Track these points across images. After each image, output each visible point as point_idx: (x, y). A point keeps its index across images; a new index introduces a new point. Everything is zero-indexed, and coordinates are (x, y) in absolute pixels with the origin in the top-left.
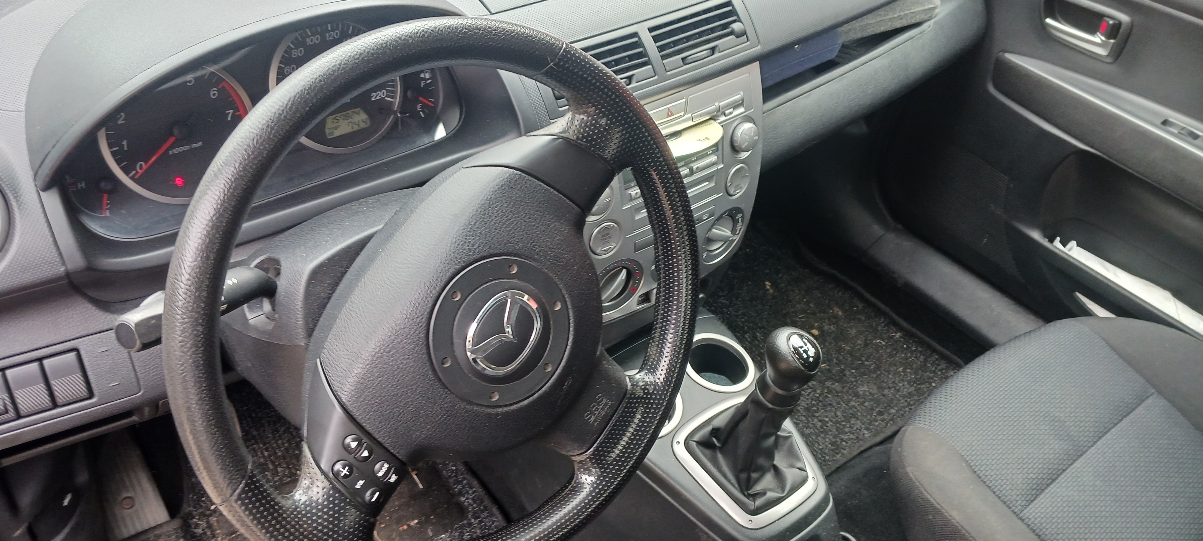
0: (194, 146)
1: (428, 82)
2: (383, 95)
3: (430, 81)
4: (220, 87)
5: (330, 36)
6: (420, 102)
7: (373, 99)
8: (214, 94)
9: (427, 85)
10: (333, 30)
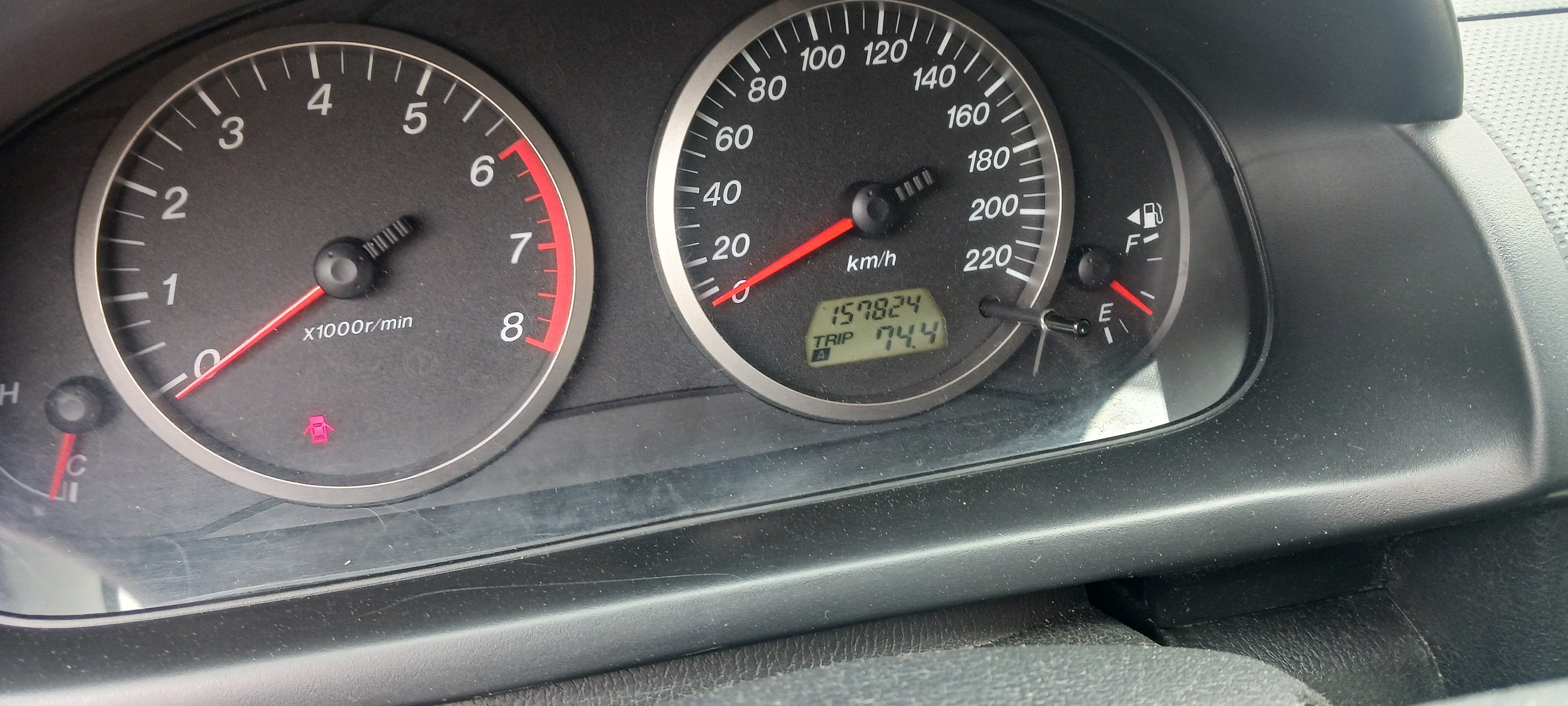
0: (387, 324)
1: (1147, 240)
2: (1002, 259)
3: (1155, 236)
4: (502, 155)
5: (875, 54)
6: (1111, 296)
7: (967, 268)
8: (482, 176)
9: (1142, 250)
10: (889, 36)
